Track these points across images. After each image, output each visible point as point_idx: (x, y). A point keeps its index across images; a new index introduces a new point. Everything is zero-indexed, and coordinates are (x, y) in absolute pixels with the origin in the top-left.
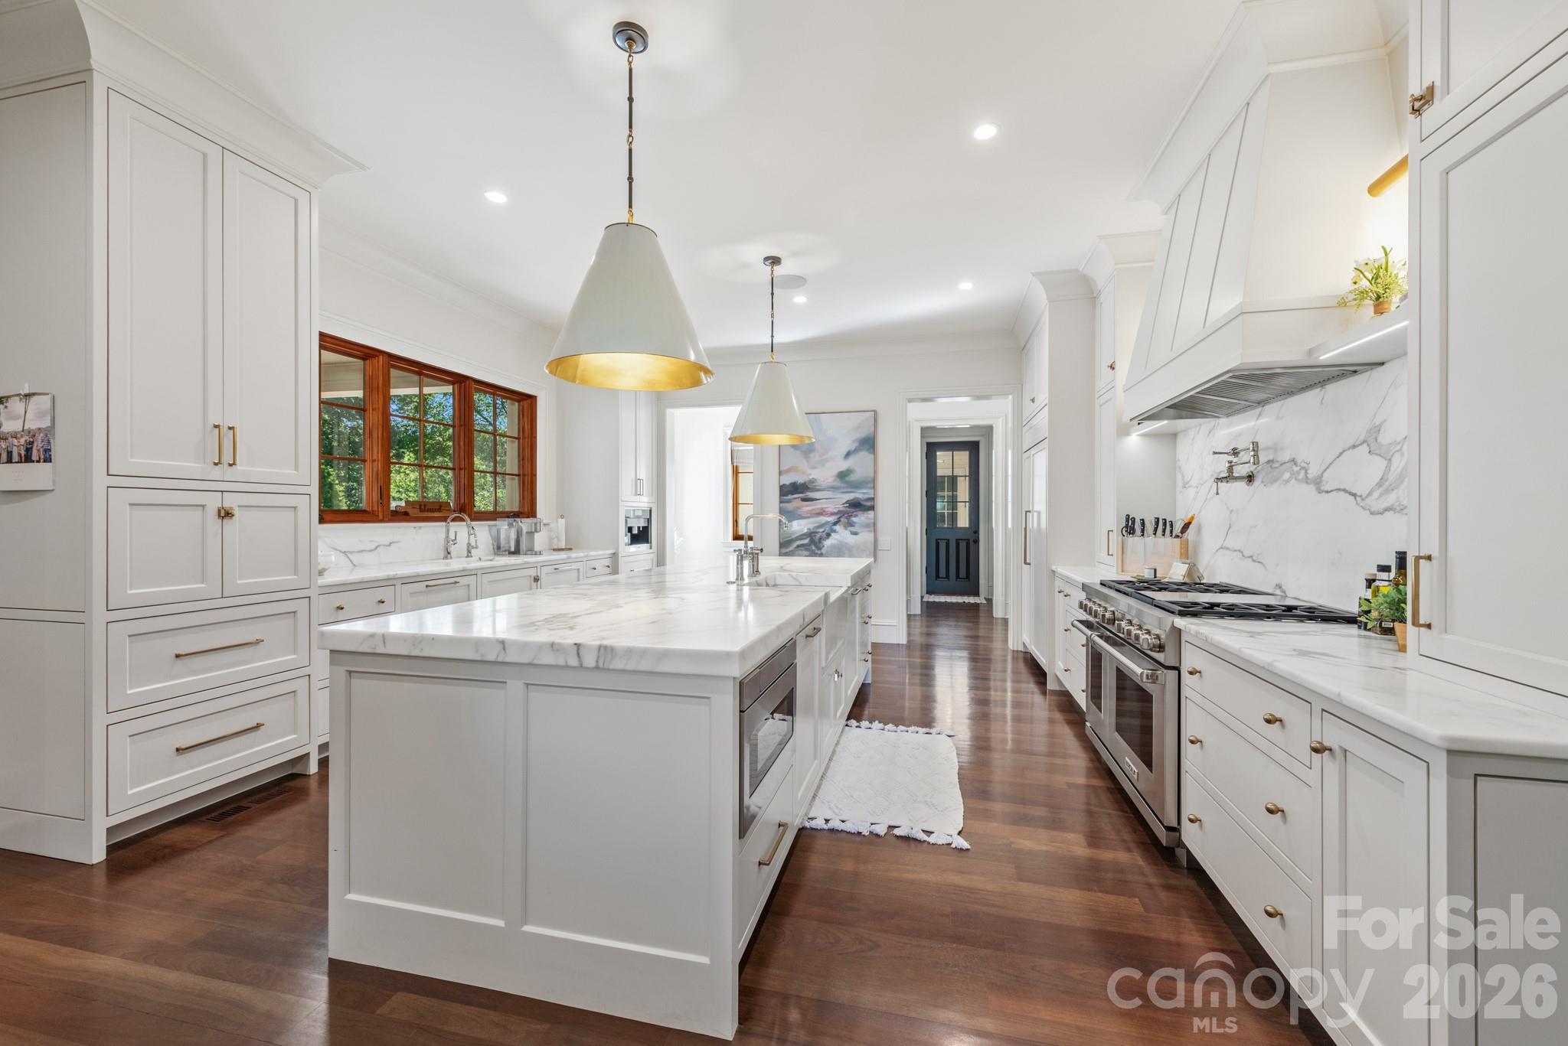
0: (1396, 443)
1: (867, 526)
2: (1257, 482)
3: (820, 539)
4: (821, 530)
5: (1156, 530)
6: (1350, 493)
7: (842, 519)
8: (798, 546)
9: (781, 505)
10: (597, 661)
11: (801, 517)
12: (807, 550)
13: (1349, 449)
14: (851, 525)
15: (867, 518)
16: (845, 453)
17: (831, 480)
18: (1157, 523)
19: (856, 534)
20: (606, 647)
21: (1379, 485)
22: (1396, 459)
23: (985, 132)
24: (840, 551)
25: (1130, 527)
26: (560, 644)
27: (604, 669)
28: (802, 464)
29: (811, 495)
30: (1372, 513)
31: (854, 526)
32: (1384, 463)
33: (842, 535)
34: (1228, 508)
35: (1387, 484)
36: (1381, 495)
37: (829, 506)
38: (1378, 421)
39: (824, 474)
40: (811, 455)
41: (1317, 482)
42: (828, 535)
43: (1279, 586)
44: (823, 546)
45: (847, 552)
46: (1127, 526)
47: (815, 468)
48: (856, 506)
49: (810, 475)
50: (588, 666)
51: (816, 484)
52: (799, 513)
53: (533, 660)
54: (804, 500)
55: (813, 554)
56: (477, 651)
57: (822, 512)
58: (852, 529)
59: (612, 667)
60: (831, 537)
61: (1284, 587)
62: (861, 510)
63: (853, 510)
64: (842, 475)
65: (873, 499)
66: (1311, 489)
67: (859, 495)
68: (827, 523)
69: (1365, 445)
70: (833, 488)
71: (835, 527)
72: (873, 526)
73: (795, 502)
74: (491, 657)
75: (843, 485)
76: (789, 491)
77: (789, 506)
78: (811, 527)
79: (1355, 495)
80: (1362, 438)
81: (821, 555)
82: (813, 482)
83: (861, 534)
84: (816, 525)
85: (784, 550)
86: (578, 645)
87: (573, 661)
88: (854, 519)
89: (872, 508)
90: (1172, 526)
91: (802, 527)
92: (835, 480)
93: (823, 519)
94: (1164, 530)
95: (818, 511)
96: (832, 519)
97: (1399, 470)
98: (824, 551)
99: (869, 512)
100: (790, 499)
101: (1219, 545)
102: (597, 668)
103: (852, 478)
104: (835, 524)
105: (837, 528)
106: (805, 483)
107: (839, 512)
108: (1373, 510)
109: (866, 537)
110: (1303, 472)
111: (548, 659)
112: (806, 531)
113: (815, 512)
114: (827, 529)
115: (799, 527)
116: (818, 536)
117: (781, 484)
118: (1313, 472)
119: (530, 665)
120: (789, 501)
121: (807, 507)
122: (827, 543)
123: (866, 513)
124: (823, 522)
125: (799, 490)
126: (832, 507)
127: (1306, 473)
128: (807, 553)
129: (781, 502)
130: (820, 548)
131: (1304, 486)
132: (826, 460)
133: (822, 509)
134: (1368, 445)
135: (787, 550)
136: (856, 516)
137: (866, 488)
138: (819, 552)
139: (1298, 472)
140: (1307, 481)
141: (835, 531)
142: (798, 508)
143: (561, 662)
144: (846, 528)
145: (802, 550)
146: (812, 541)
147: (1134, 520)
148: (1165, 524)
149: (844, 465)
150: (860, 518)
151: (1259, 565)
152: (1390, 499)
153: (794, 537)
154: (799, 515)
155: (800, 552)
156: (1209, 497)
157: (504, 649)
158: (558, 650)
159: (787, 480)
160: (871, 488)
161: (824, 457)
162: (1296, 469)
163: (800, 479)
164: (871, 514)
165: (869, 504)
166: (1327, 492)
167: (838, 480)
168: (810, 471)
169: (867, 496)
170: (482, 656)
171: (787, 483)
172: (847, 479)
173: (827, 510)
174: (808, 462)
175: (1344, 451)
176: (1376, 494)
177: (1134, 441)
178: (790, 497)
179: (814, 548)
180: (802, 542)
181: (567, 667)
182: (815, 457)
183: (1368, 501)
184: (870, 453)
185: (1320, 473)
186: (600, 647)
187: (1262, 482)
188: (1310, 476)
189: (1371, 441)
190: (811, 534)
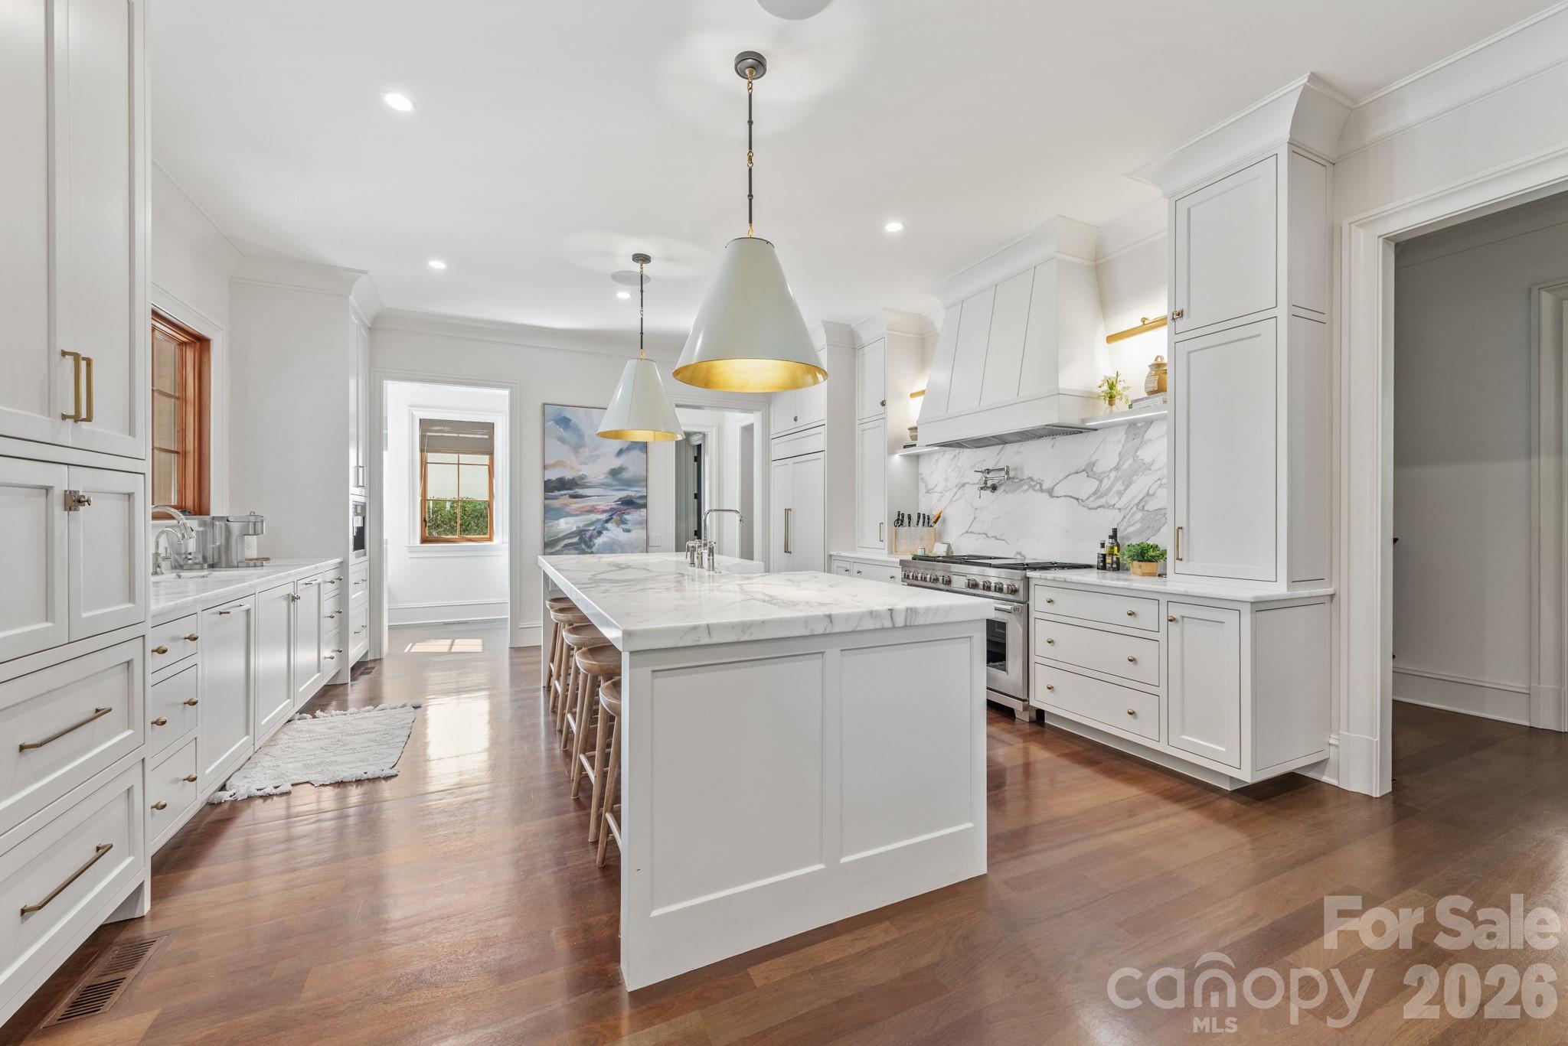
0: (1105, 472)
1: (640, 523)
2: (997, 492)
3: (591, 537)
4: (592, 528)
5: (918, 521)
6: (1074, 498)
7: (614, 517)
8: (566, 546)
9: (546, 502)
10: (906, 621)
11: (569, 515)
12: (576, 549)
13: (1073, 474)
14: (624, 522)
15: (640, 515)
16: (617, 450)
17: (603, 477)
18: (919, 517)
19: (628, 531)
20: (911, 609)
21: (1095, 493)
22: (1105, 481)
23: (894, 227)
24: (611, 548)
25: (900, 520)
26: (877, 611)
27: (910, 626)
28: (571, 459)
29: (580, 491)
30: (1089, 509)
31: (626, 523)
32: (1098, 483)
33: (614, 532)
34: (973, 507)
35: (1099, 493)
36: (1095, 499)
37: (599, 503)
38: (1093, 460)
39: (595, 471)
40: (581, 450)
41: (1050, 492)
42: (600, 533)
43: (1020, 553)
44: (594, 545)
45: (619, 550)
46: (898, 519)
47: (585, 463)
48: (629, 503)
49: (580, 470)
50: (900, 626)
51: (585, 481)
52: (567, 510)
53: (857, 627)
54: (573, 497)
55: (583, 552)
56: (806, 627)
57: (592, 510)
58: (626, 527)
59: (916, 624)
60: (602, 535)
61: (1023, 553)
62: (633, 508)
63: (625, 507)
64: (615, 473)
65: (646, 497)
66: (1046, 495)
67: (632, 492)
68: (598, 521)
69: (1084, 473)
70: (604, 485)
71: (607, 525)
72: (645, 523)
73: (562, 499)
74: (820, 631)
75: (615, 483)
76: (552, 487)
77: (556, 503)
78: (581, 525)
79: (1077, 499)
80: (1083, 468)
81: (592, 553)
82: (583, 479)
83: (633, 532)
84: (586, 523)
85: (549, 550)
86: (891, 610)
87: (888, 624)
88: (627, 517)
89: (645, 506)
90: (929, 519)
91: (571, 526)
92: (606, 477)
93: (593, 517)
94: (924, 522)
95: (588, 509)
96: (604, 516)
97: (1106, 487)
98: (594, 549)
99: (642, 510)
100: (555, 496)
101: (965, 531)
102: (905, 626)
103: (625, 475)
104: (607, 521)
105: (609, 525)
106: (574, 479)
107: (611, 509)
108: (1090, 507)
109: (638, 534)
110: (1038, 486)
111: (868, 625)
112: (574, 529)
113: (584, 510)
114: (598, 526)
115: (566, 525)
116: (588, 534)
117: (546, 479)
118: (1046, 485)
119: (854, 632)
120: (555, 498)
121: (577, 505)
122: (599, 541)
123: (638, 510)
124: (594, 519)
125: (568, 486)
126: (603, 505)
127: (1041, 486)
128: (576, 552)
129: (545, 499)
130: (590, 547)
131: (1040, 494)
132: (598, 456)
133: (593, 506)
134: (1087, 472)
135: (553, 550)
136: (628, 513)
137: (637, 486)
138: (589, 551)
139: (1035, 486)
140: (1042, 490)
141: (607, 529)
142: (566, 505)
143: (879, 626)
144: (618, 526)
145: (569, 550)
146: (582, 540)
147: (903, 515)
148: (924, 518)
149: (616, 463)
150: (633, 516)
151: (1003, 542)
152: (1102, 501)
153: (561, 535)
154: (567, 512)
155: (568, 551)
156: (954, 499)
157: (831, 622)
158: (876, 617)
159: (553, 475)
160: (644, 487)
161: (596, 453)
162: (1032, 483)
163: (568, 475)
164: (643, 511)
165: (641, 502)
166: (1058, 497)
167: (610, 477)
168: (578, 467)
169: (640, 494)
170: (812, 630)
171: (554, 478)
172: (619, 476)
173: (598, 507)
174: (577, 457)
175: (1070, 475)
176: (1092, 499)
177: (897, 458)
178: (556, 493)
179: (583, 546)
180: (570, 541)
181: (883, 629)
182: (585, 453)
183: (1087, 502)
184: (642, 452)
185: (1051, 486)
186: (907, 609)
187: (1004, 491)
188: (1044, 488)
189: (1089, 470)
190: (580, 533)
